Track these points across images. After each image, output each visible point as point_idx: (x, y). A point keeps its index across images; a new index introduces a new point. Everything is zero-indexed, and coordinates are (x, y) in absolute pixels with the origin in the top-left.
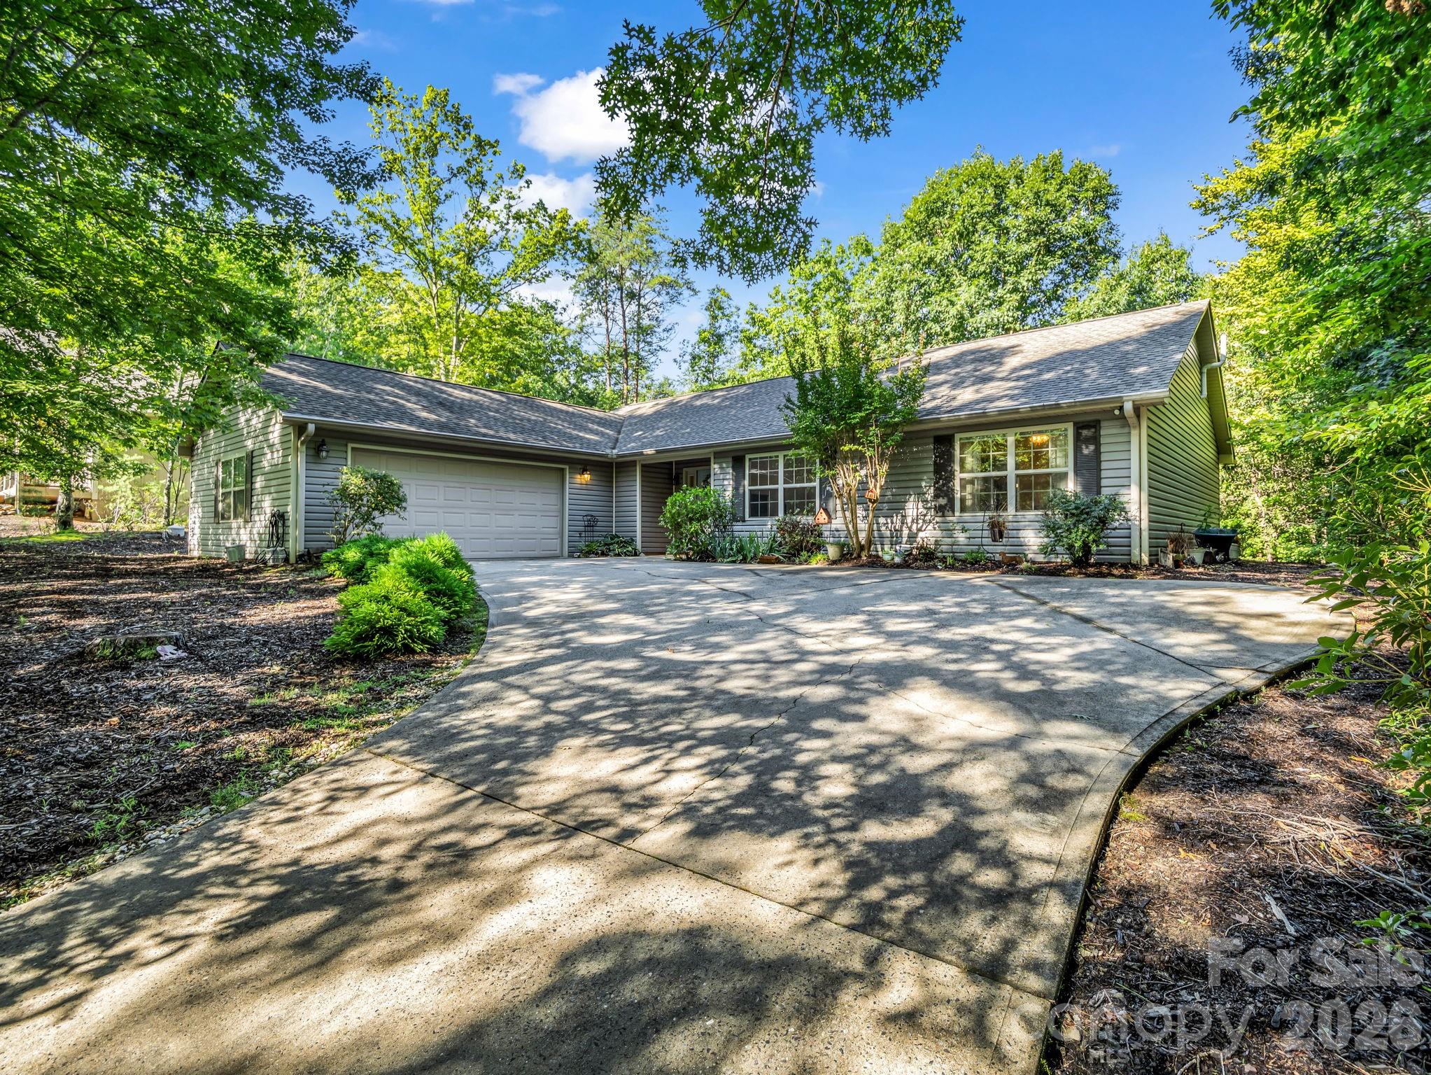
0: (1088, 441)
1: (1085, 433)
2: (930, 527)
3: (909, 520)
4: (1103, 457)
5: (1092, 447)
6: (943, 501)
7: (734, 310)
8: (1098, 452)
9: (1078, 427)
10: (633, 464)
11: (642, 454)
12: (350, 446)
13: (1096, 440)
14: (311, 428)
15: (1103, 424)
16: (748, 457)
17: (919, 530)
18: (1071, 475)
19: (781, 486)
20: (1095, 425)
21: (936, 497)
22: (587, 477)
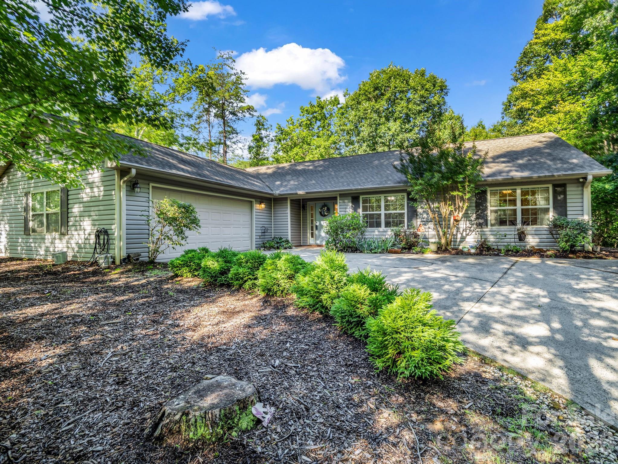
0: (560, 193)
1: (559, 189)
2: (474, 233)
3: (461, 230)
4: (568, 201)
5: (562, 196)
6: (481, 221)
7: (269, 126)
8: (565, 199)
9: (555, 186)
10: (286, 199)
11: (296, 194)
12: (151, 185)
13: (564, 193)
14: (134, 171)
15: (568, 185)
16: (361, 197)
17: (467, 235)
18: (551, 210)
19: (383, 212)
20: (564, 186)
21: (477, 218)
22: (263, 206)
